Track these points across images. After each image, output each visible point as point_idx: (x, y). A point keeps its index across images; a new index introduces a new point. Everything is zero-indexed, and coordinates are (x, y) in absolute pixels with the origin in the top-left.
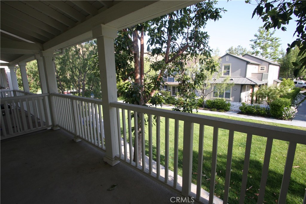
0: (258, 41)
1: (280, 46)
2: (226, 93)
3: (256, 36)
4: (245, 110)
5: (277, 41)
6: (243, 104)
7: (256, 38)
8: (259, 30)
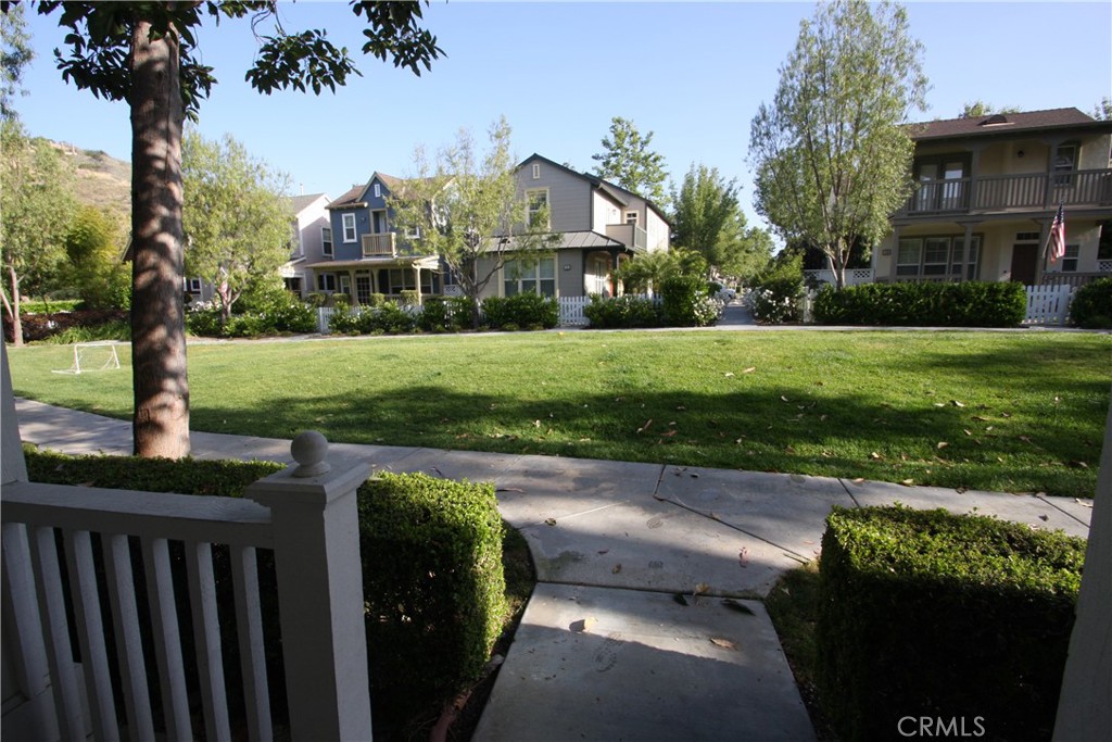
0: (613, 161)
1: (667, 178)
2: (542, 281)
3: (606, 144)
4: (601, 315)
5: (659, 163)
6: (595, 298)
7: (607, 151)
8: (613, 127)
